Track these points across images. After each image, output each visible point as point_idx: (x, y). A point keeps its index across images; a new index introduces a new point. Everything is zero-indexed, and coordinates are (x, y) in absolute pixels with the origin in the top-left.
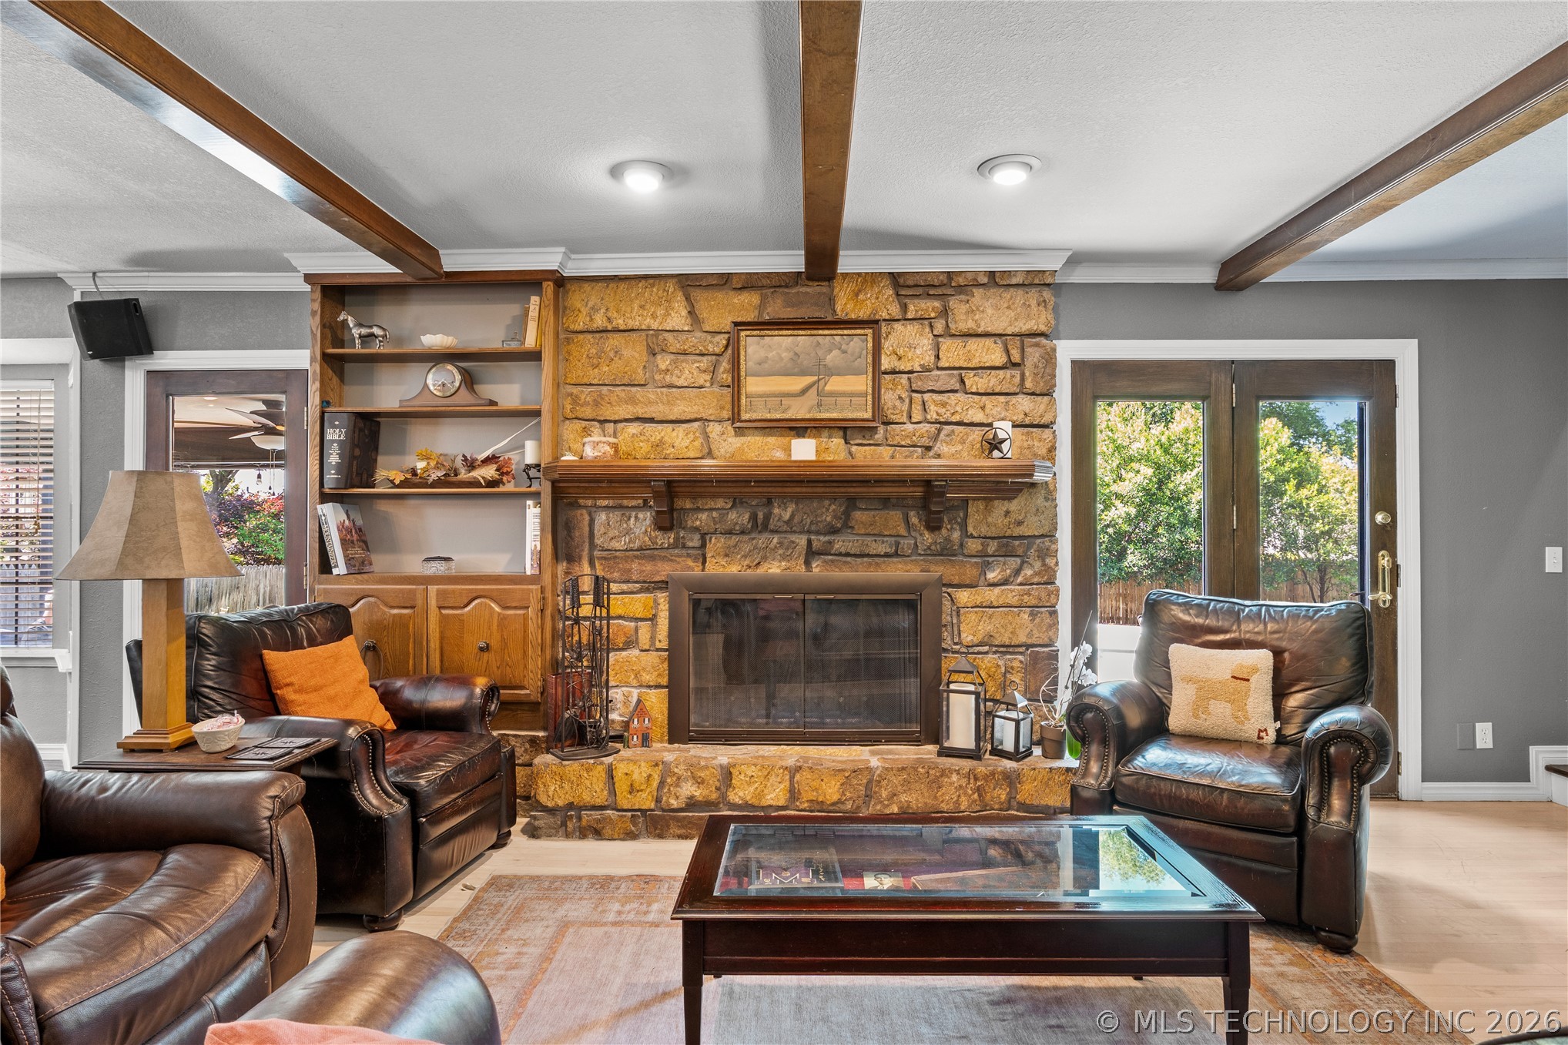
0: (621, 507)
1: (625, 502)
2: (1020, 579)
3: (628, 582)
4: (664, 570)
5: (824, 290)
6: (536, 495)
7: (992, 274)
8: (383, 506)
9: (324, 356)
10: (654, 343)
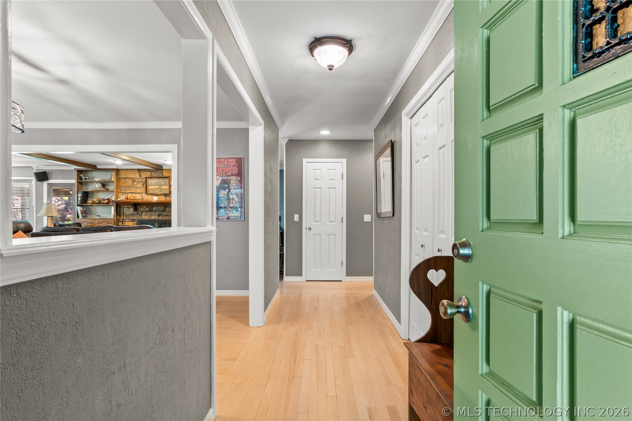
0: (128, 207)
1: (129, 207)
3: (129, 220)
4: (135, 218)
5: (161, 171)
6: (113, 205)
8: (90, 207)
9: (78, 182)
10: (134, 180)
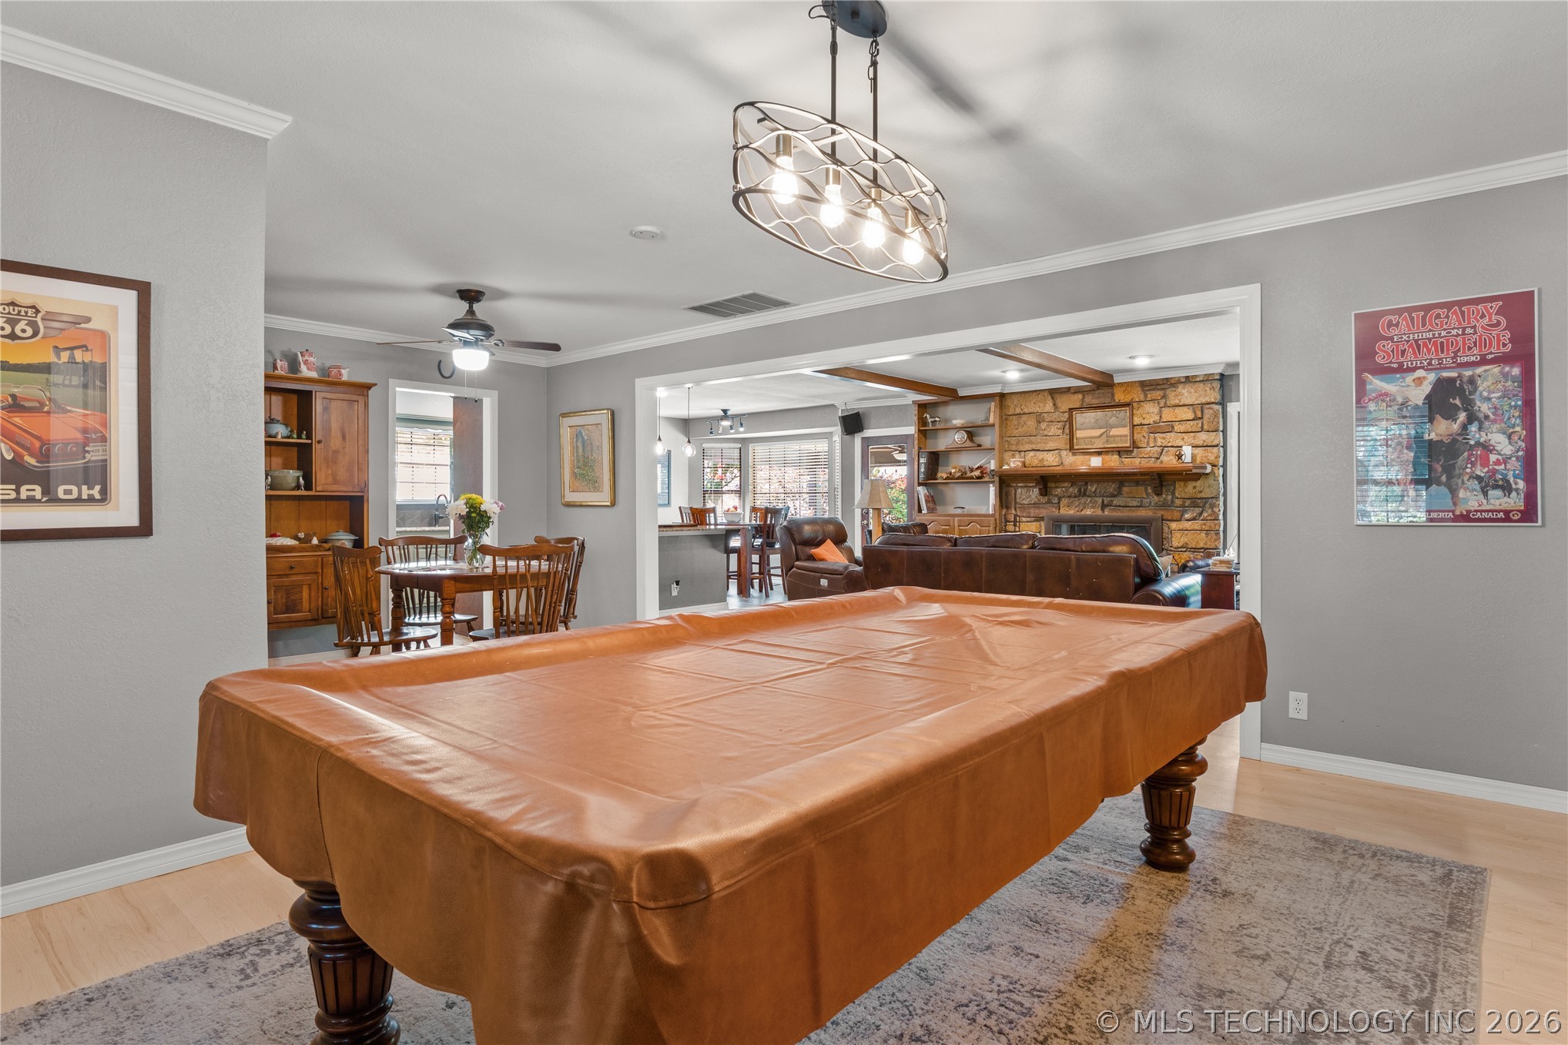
0: (1027, 486)
1: (1028, 484)
2: (1202, 518)
3: (1029, 517)
4: (1043, 512)
5: (1110, 390)
6: (993, 482)
7: (1187, 377)
8: (941, 487)
9: (919, 430)
10: (1039, 418)
